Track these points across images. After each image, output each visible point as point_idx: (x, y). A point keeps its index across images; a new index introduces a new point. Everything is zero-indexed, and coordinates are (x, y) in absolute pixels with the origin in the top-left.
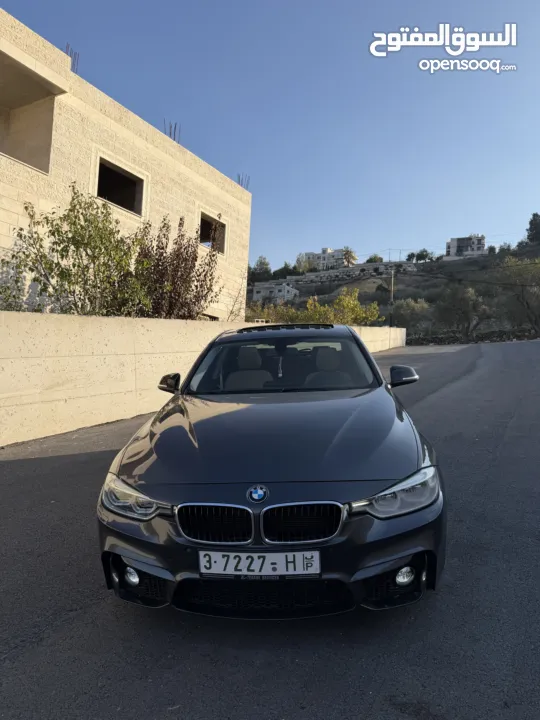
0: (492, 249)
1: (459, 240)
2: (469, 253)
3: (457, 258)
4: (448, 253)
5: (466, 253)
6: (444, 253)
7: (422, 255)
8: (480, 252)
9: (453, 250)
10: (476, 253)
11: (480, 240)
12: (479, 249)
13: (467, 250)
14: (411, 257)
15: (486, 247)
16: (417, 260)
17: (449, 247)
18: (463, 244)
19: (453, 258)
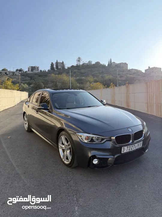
0: (41, 71)
1: (32, 67)
2: (35, 71)
3: (31, 72)
4: (29, 71)
5: (34, 71)
6: (28, 70)
7: (20, 70)
8: (38, 71)
9: (30, 70)
10: (37, 72)
11: (38, 68)
12: (38, 70)
13: (34, 70)
14: (17, 70)
15: (39, 70)
16: (19, 71)
17: (29, 69)
18: (33, 68)
19: (30, 72)
